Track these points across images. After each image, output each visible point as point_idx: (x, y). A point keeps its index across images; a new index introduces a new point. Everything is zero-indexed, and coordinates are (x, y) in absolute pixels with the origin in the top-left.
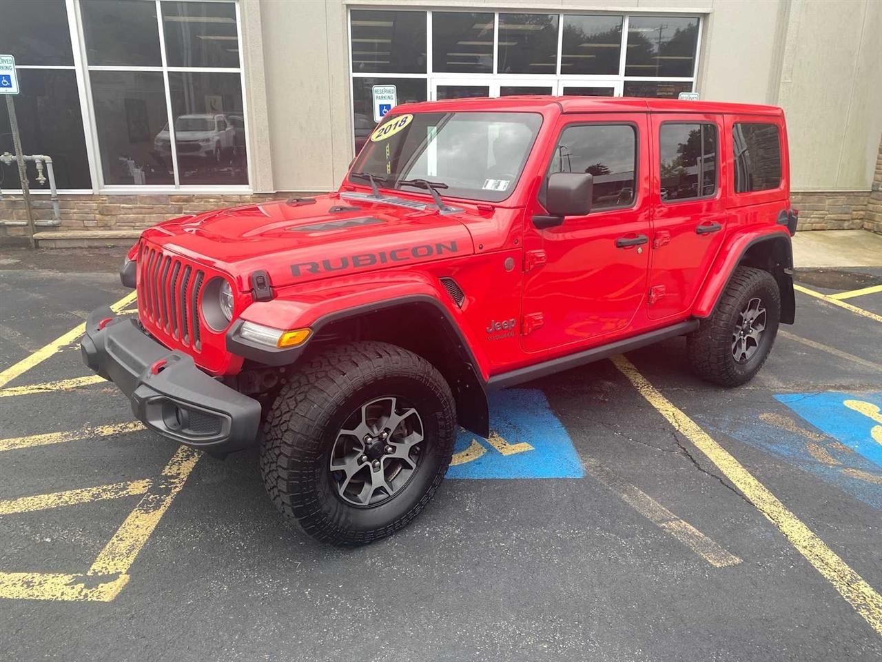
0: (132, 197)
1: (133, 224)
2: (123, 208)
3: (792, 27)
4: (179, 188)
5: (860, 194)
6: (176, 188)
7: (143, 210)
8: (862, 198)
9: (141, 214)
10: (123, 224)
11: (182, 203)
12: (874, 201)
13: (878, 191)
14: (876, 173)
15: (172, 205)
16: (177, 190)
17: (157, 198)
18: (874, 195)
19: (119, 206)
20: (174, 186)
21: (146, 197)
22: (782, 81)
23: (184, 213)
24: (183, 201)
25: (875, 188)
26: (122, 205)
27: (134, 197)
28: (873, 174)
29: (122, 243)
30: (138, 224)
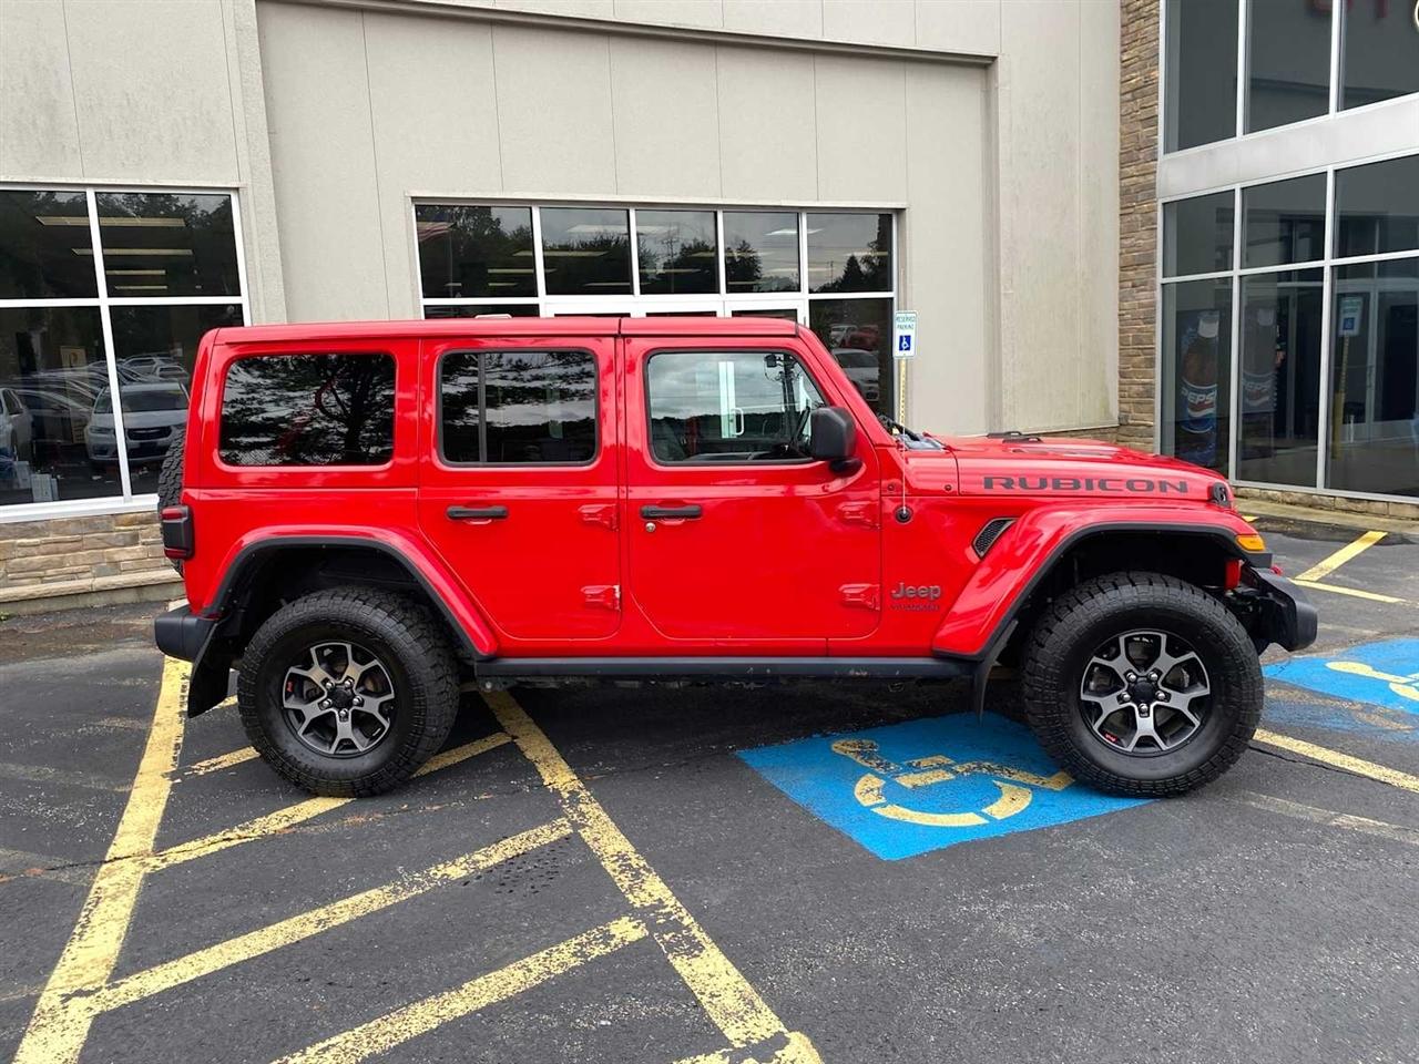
0: (39, 525)
1: (41, 573)
2: (20, 545)
3: (1004, 227)
4: (131, 500)
5: (1106, 431)
6: (125, 501)
7: (62, 546)
8: (1109, 435)
9: (58, 553)
10: (22, 575)
11: (138, 527)
12: (1124, 438)
13: (1128, 424)
14: (1120, 402)
15: (120, 531)
16: (129, 504)
17: (90, 523)
18: (1123, 430)
19: (13, 544)
20: (121, 498)
21: (68, 523)
22: (1002, 292)
23: (143, 544)
24: (141, 523)
25: (1123, 422)
26: (19, 541)
27: (43, 524)
28: (1117, 403)
29: (25, 609)
30: (50, 572)
